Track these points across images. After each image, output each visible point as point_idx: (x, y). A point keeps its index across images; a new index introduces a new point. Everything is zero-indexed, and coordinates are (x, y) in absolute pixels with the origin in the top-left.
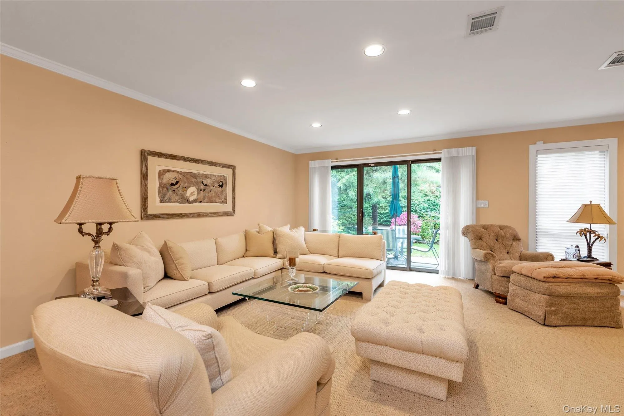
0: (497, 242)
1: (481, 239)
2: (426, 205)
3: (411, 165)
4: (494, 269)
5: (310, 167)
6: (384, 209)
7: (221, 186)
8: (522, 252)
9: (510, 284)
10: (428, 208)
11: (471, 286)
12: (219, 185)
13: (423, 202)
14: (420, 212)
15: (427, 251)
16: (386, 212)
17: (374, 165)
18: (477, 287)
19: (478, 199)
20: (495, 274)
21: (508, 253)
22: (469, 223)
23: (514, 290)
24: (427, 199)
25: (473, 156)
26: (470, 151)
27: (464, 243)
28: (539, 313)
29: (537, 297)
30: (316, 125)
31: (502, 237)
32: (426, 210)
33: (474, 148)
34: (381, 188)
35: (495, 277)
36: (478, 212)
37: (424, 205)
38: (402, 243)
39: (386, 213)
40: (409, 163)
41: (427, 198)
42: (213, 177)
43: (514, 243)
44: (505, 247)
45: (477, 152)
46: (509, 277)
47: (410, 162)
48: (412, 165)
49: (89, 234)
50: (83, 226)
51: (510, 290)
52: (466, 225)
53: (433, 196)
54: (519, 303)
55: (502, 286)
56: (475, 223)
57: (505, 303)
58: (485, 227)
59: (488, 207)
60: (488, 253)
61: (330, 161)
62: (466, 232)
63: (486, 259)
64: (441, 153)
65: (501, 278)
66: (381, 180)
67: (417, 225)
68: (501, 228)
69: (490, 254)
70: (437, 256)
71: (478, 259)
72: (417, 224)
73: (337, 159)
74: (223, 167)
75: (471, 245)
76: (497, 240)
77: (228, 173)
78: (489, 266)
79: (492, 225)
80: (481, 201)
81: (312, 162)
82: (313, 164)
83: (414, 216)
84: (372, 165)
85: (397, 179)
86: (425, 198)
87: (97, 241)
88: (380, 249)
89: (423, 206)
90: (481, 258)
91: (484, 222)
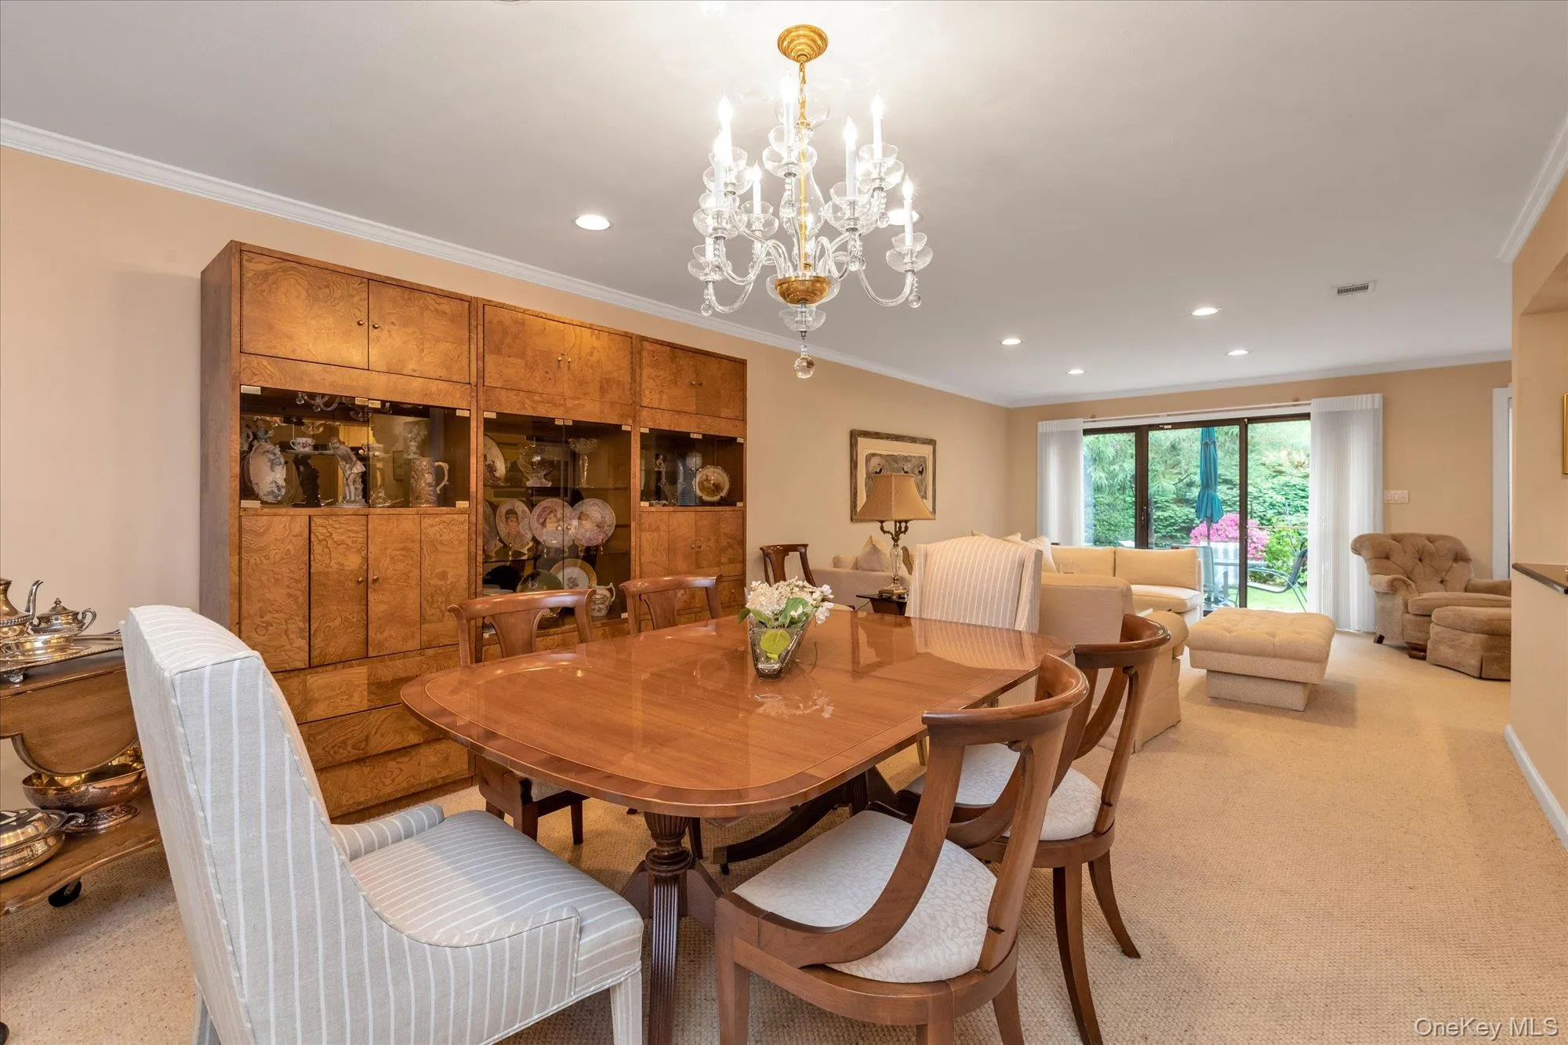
0: (1420, 563)
1: (1387, 558)
2: (1280, 499)
3: (1246, 426)
4: (1406, 605)
5: (1040, 431)
6: (1161, 507)
7: (921, 473)
8: (1470, 580)
9: (1432, 625)
10: (1284, 505)
11: (1371, 641)
12: (919, 472)
13: (1271, 490)
14: (1261, 514)
15: (1281, 592)
16: (1166, 514)
17: (1170, 427)
18: (1380, 640)
19: (1386, 486)
20: (1408, 612)
21: (1442, 582)
22: (1367, 530)
23: (1437, 634)
24: (1281, 483)
25: (1374, 410)
26: (1368, 402)
27: (1356, 566)
28: (1473, 662)
29: (1470, 639)
30: (1076, 372)
31: (1431, 555)
32: (1280, 510)
33: (1378, 397)
34: (1166, 461)
35: (1407, 616)
36: (1386, 509)
37: (1275, 497)
38: (1226, 574)
39: (1166, 519)
40: (1244, 424)
41: (1282, 479)
42: (914, 460)
43: (1455, 565)
44: (1437, 572)
45: (1386, 403)
46: (1430, 616)
47: (1246, 420)
48: (1250, 426)
49: (888, 532)
50: (884, 524)
51: (1431, 635)
52: (1361, 534)
53: (1300, 475)
54: (1445, 652)
55: (1420, 631)
56: (1379, 531)
57: (1424, 658)
58: (1396, 538)
59: (1407, 502)
60: (1396, 579)
61: (1082, 420)
62: (1359, 546)
63: (1393, 588)
64: (1309, 404)
65: (1418, 618)
66: (1168, 444)
67: (1254, 543)
68: (1431, 539)
69: (1400, 579)
70: (1302, 598)
71: (1380, 590)
72: (1255, 540)
73: (1093, 417)
74: (924, 443)
75: (1368, 568)
76: (1420, 560)
77: (925, 451)
78: (1399, 601)
79: (1412, 535)
80: (1393, 492)
81: (1045, 425)
82: (1044, 426)
83: (1252, 523)
84: (1165, 427)
85: (1212, 446)
86: (1275, 480)
87: (896, 539)
88: (1194, 572)
89: (1271, 500)
90: (1383, 588)
91: (1397, 530)
